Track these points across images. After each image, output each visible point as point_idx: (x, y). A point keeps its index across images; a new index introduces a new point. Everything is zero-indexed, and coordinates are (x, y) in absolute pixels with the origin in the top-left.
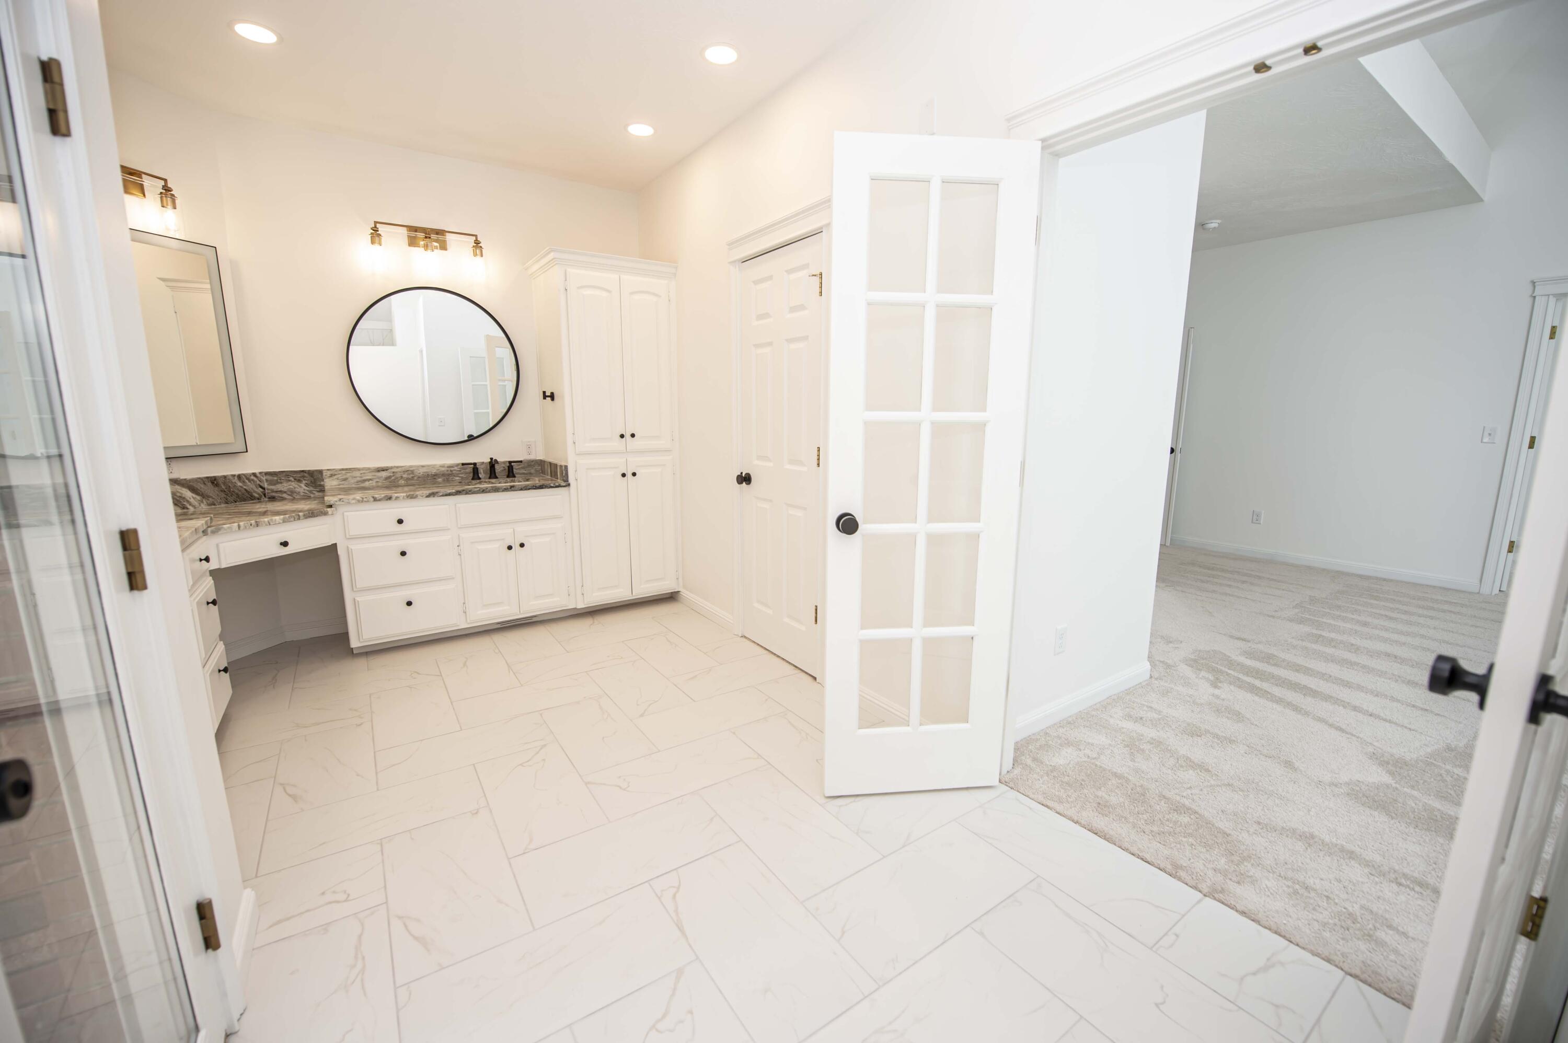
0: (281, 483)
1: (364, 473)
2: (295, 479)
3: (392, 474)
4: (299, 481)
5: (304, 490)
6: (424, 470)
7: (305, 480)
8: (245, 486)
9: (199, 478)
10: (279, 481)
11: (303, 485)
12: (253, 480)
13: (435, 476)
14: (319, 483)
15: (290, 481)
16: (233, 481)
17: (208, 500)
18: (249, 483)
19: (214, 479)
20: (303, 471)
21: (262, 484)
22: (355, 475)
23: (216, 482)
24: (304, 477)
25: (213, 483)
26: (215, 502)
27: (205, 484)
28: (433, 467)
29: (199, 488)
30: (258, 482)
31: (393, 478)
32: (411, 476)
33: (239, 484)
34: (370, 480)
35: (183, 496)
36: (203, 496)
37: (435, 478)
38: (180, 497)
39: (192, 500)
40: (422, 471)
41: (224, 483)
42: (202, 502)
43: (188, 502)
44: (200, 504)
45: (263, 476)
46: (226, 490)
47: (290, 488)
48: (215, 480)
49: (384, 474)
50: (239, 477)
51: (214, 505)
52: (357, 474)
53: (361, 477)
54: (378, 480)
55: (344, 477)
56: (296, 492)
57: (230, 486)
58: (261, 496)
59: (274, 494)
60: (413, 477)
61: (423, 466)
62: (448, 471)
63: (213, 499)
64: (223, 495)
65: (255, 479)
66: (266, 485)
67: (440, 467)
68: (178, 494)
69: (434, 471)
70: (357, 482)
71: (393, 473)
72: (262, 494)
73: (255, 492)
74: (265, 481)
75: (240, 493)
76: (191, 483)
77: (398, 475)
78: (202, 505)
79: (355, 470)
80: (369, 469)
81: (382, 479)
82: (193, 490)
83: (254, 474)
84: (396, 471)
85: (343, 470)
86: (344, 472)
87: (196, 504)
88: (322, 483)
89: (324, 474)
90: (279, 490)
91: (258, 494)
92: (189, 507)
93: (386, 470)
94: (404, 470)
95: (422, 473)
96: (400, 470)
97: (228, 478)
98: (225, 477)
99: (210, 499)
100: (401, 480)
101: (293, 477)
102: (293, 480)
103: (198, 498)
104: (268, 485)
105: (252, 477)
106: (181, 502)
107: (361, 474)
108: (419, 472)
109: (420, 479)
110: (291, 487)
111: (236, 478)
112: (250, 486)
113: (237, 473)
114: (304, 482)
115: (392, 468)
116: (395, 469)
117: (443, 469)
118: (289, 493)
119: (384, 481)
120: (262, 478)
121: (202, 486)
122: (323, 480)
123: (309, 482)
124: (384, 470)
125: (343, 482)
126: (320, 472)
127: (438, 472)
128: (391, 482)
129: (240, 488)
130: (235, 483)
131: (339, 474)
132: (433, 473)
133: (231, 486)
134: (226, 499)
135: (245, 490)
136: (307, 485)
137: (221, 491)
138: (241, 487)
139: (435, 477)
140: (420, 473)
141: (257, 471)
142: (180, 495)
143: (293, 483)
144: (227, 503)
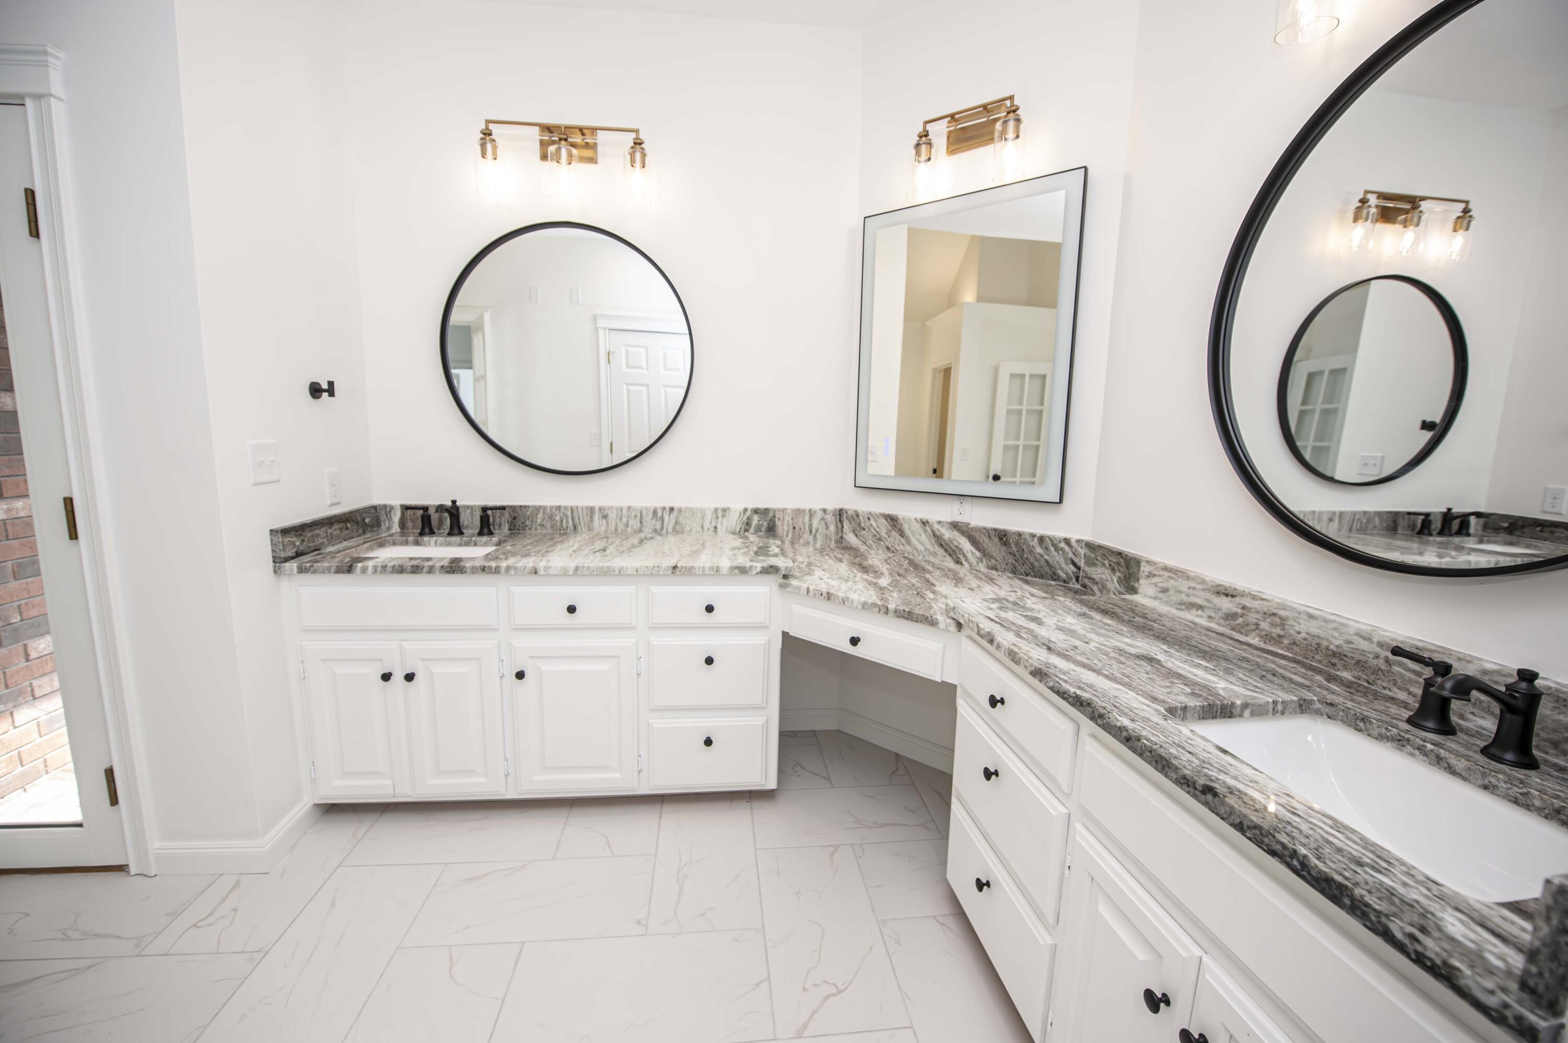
0: (1096, 565)
1: (1194, 588)
2: (1110, 565)
3: (1240, 611)
4: (1113, 570)
5: (1115, 588)
6: (1313, 628)
7: (1119, 571)
8: (1048, 555)
9: (985, 528)
10: (1095, 561)
11: (1115, 579)
12: (1062, 549)
13: (1336, 657)
14: (1132, 583)
15: (1104, 565)
16: (1031, 544)
17: (990, 560)
18: (1055, 553)
19: (1003, 534)
20: (1120, 554)
21: (1076, 560)
22: (1180, 589)
23: (1005, 539)
24: (1118, 564)
25: (1001, 539)
26: (998, 567)
27: (990, 537)
28: (1335, 629)
29: (981, 541)
30: (1071, 555)
31: (1240, 620)
32: (1278, 631)
33: (1039, 550)
34: (1200, 607)
35: (961, 547)
36: (985, 554)
37: (1334, 665)
38: (957, 547)
39: (969, 555)
40: (1305, 628)
41: (1017, 544)
42: (982, 561)
43: (964, 555)
44: (978, 562)
45: (1082, 548)
46: (1016, 554)
47: (1102, 578)
48: (1005, 535)
49: (1226, 604)
50: (1041, 539)
51: (996, 569)
52: (1183, 585)
53: (1188, 596)
54: (1213, 615)
55: (1165, 585)
56: (1106, 588)
57: (1023, 550)
58: (1071, 579)
59: (1086, 581)
60: (1280, 636)
61: (1311, 617)
62: (1377, 657)
63: (996, 560)
64: (1011, 560)
65: (1067, 548)
66: (1082, 564)
67: (1357, 634)
68: (955, 543)
69: (1336, 642)
70: (1180, 604)
71: (1244, 608)
72: (1072, 575)
73: (1063, 570)
74: (1083, 556)
75: (1036, 564)
76: (973, 532)
77: (1252, 618)
78: (980, 565)
79: (1182, 577)
80: (1203, 582)
81: (1220, 614)
82: (974, 542)
83: (1067, 541)
84: (1248, 605)
85: (1166, 569)
86: (1166, 574)
87: (974, 561)
88: (1136, 585)
89: (1142, 568)
90: (1092, 576)
91: (1067, 574)
92: (964, 562)
93: (1233, 596)
94: (1265, 609)
95: (1303, 635)
96: (1257, 607)
97: (1023, 536)
98: (1020, 535)
99: (993, 561)
100: (1254, 634)
101: (1108, 559)
102: (1108, 565)
103: (978, 554)
104: (1085, 563)
105: (1062, 545)
106: (956, 553)
107: (1189, 588)
108: (1297, 629)
109: (1295, 647)
110: (1104, 577)
111: (1036, 539)
112: (1056, 559)
113: (1039, 532)
114: (1118, 574)
115: (1243, 595)
116: (1249, 599)
117: (1364, 645)
118: (1100, 587)
119: (1222, 621)
120: (1079, 549)
121: (986, 540)
122: (1138, 580)
123: (1122, 577)
124: (1227, 595)
125: (1161, 595)
126: (1138, 562)
127: (1345, 647)
128: (1233, 629)
129: (1038, 556)
130: (1033, 547)
131: (1160, 576)
132: (1332, 647)
133: (1025, 549)
134: (1014, 567)
135: (1047, 561)
136: (1120, 581)
137: (1010, 553)
138: (1041, 556)
139: (1335, 660)
140: (1299, 633)
141: (1074, 536)
142: (957, 545)
143: (1107, 571)
144: (1014, 573)
